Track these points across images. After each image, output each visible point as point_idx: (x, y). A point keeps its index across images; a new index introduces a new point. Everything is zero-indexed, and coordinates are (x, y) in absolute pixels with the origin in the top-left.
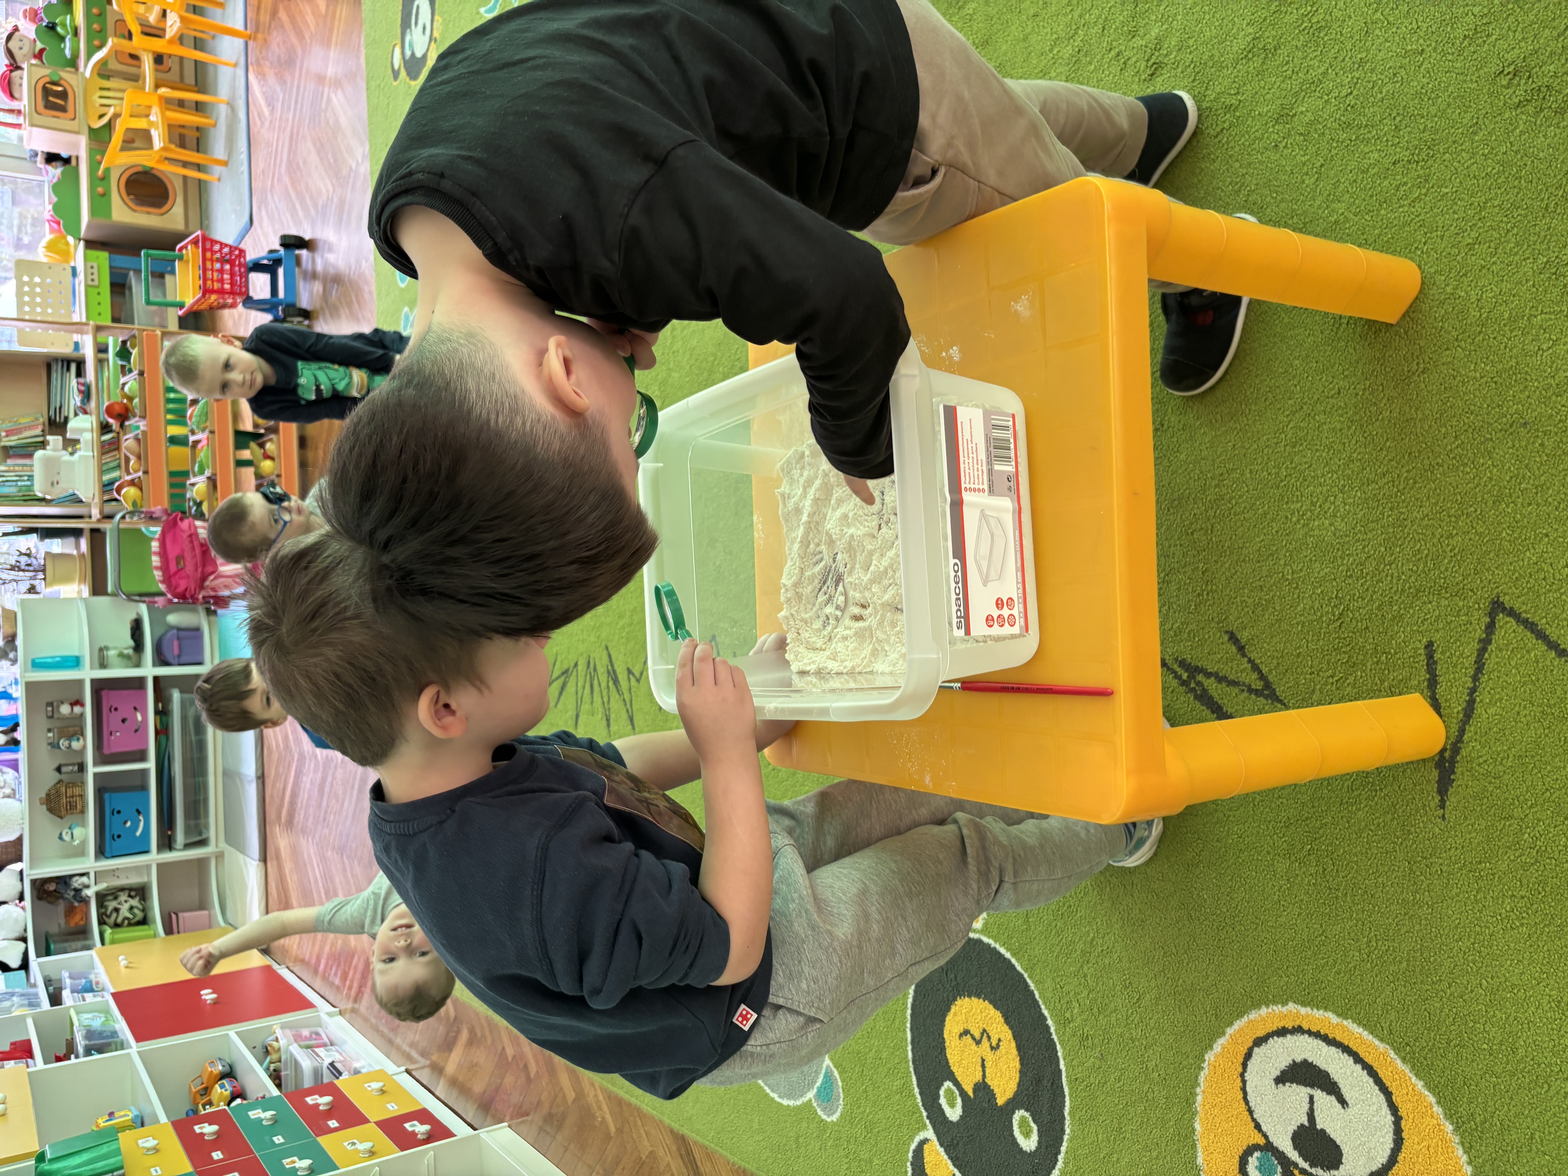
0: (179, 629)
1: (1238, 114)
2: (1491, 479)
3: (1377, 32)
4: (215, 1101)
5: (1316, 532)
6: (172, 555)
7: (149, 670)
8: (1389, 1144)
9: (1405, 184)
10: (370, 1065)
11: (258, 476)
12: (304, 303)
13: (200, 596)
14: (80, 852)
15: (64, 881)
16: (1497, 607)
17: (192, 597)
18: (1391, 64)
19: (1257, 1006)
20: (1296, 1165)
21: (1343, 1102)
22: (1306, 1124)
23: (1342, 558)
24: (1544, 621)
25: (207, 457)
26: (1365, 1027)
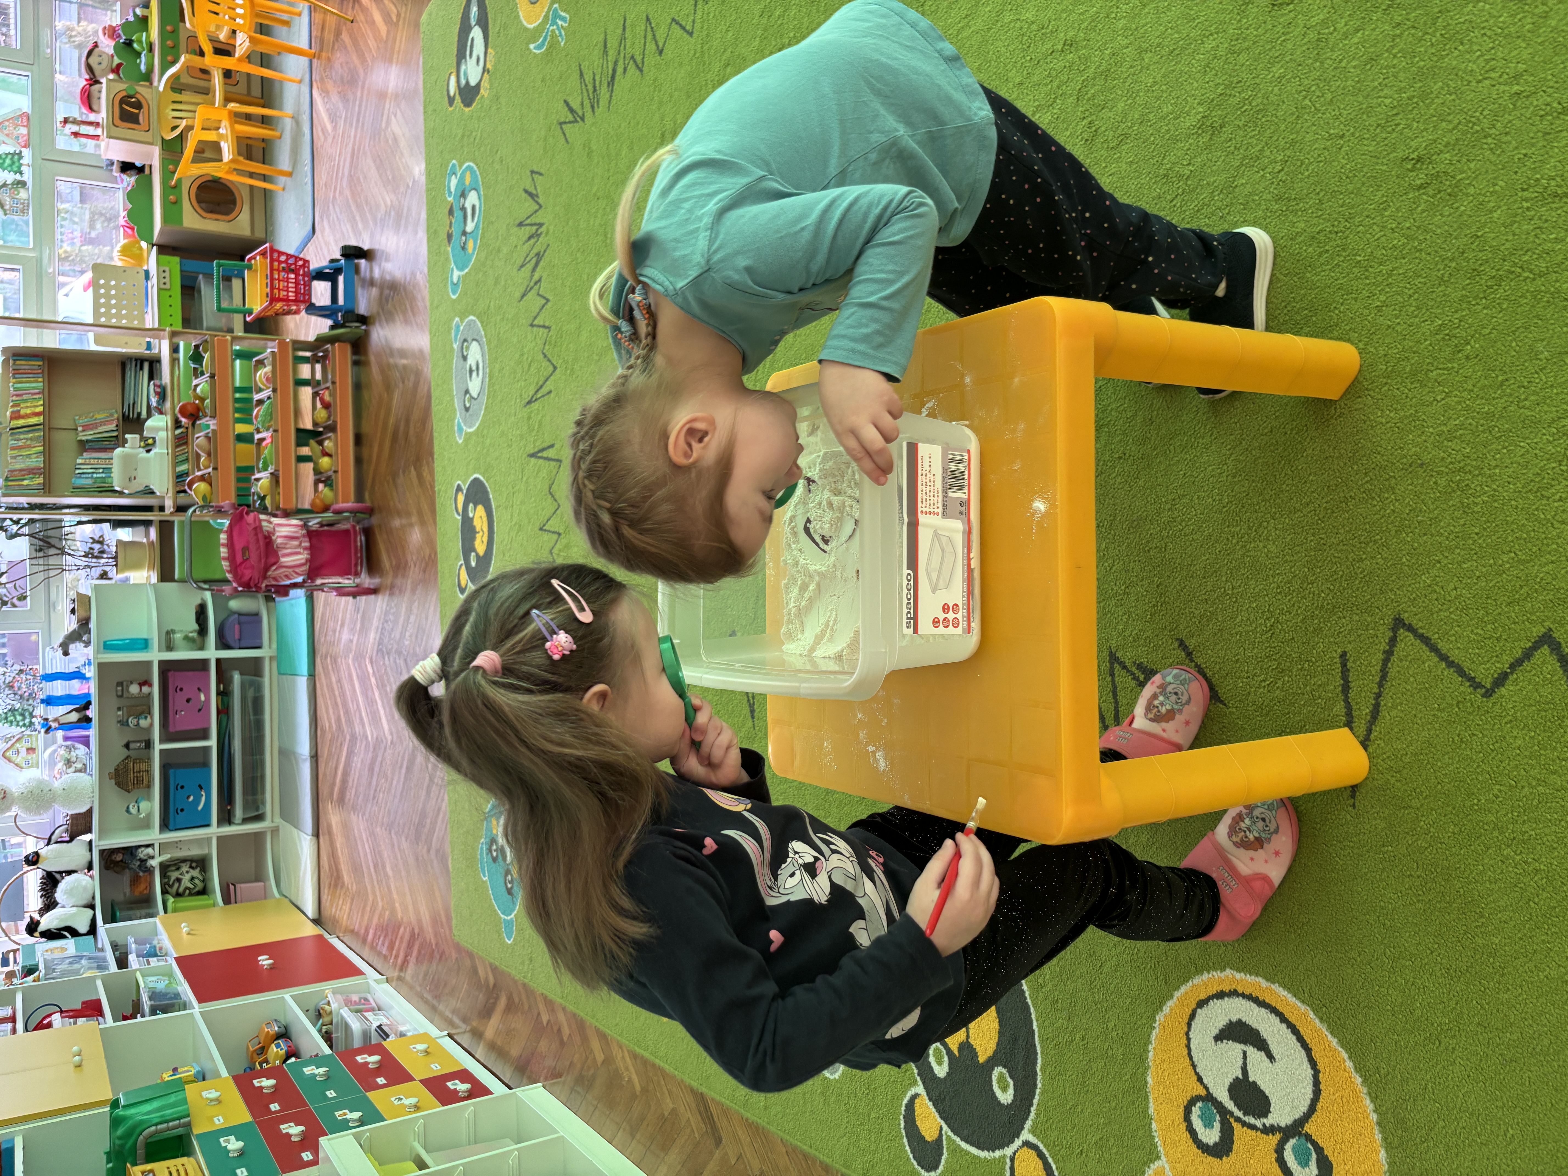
0: (240, 614)
1: (1189, 182)
2: (1393, 511)
3: (1306, 116)
4: (271, 1060)
5: (1252, 553)
6: (238, 546)
7: (212, 653)
8: (1309, 1095)
9: (1327, 251)
10: (415, 1029)
11: (317, 471)
12: (362, 309)
13: (264, 585)
14: (146, 824)
15: (130, 851)
16: (1398, 623)
17: (256, 585)
18: (1316, 146)
19: (1199, 972)
20: (1232, 1114)
21: (1271, 1057)
22: (1240, 1077)
23: (1274, 577)
24: (1436, 636)
25: (270, 454)
26: (1289, 990)
